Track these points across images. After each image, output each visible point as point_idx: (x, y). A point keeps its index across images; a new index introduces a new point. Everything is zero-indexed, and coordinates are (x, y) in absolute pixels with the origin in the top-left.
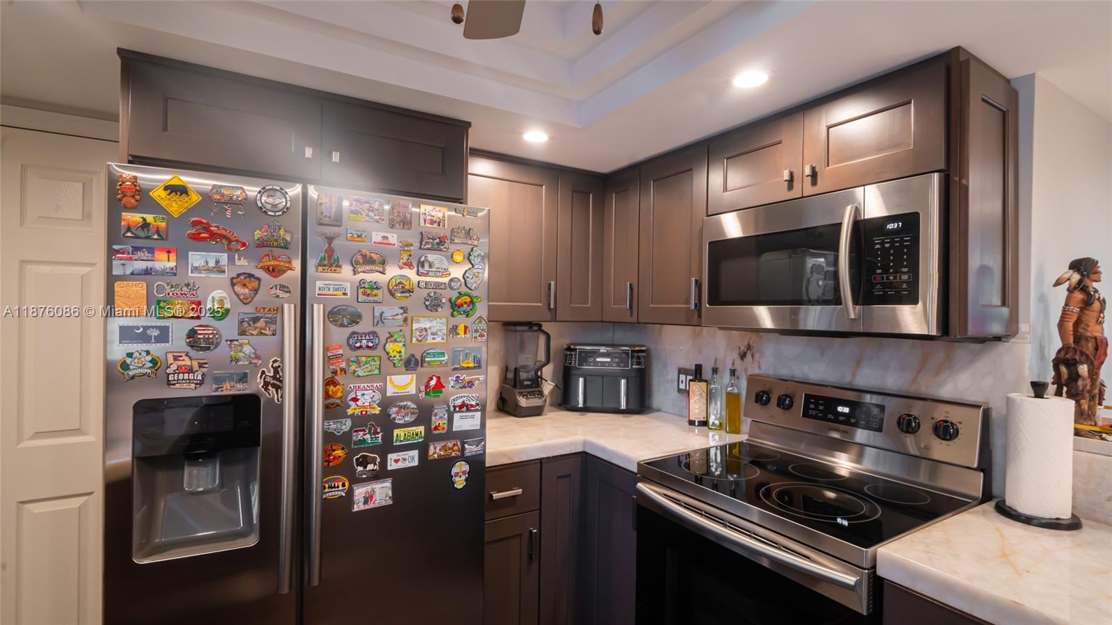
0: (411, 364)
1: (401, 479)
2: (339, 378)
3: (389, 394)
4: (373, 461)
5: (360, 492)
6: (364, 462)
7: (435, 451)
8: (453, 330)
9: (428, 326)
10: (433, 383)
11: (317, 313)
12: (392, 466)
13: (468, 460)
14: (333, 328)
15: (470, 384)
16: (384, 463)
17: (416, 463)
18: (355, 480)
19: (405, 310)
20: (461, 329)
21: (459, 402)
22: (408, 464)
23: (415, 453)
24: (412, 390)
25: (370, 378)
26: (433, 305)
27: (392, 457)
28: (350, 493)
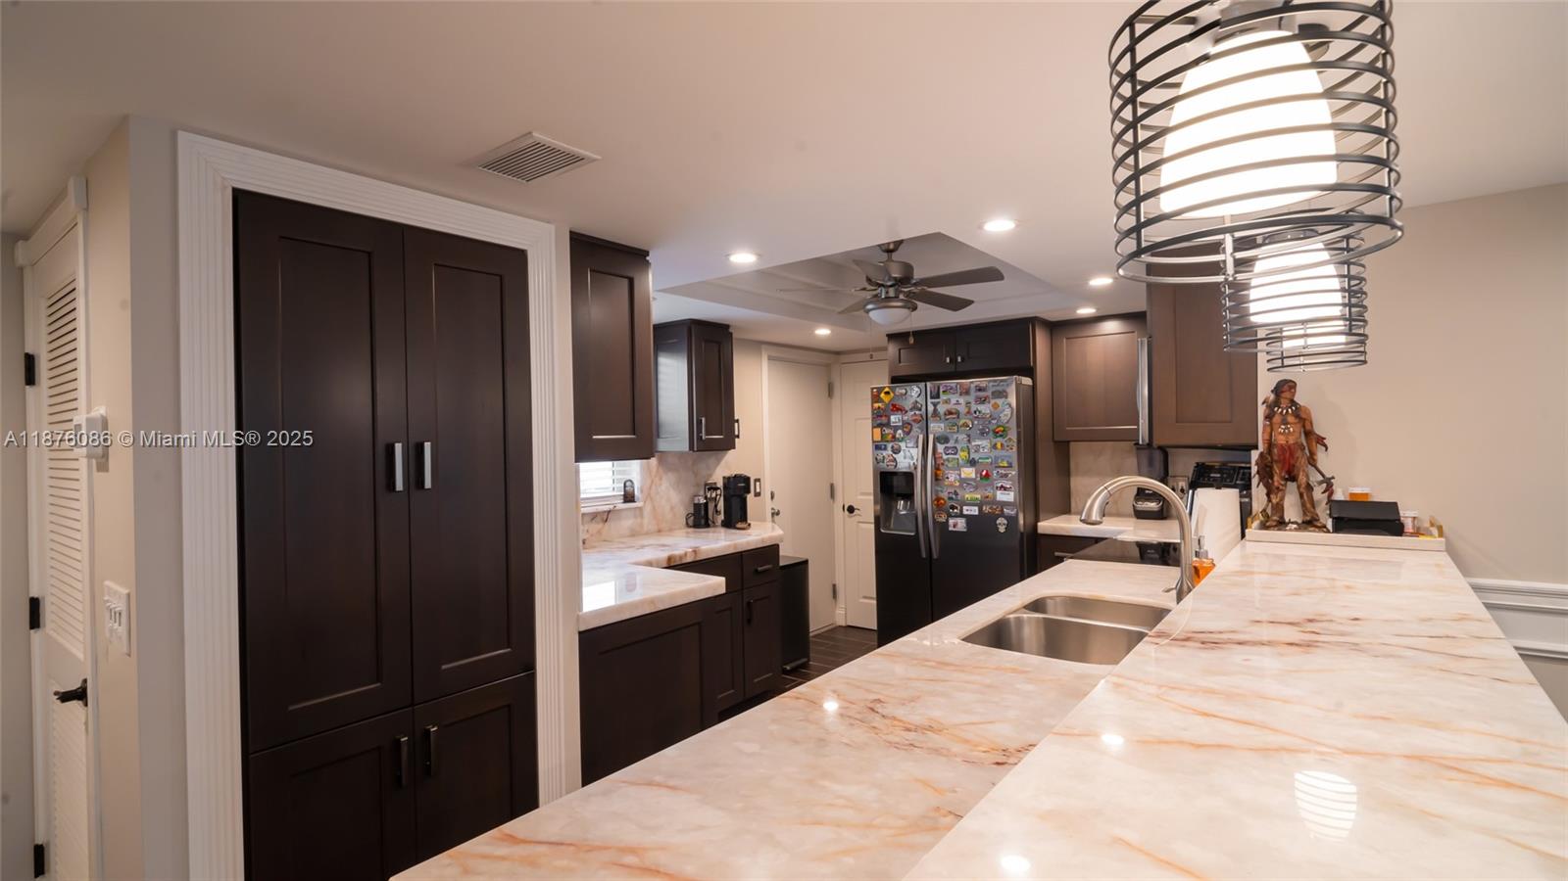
0: (972, 463)
1: (969, 518)
2: (941, 467)
3: (963, 476)
4: (957, 508)
5: (951, 521)
6: (953, 507)
7: (986, 509)
8: (994, 447)
9: (980, 443)
10: (984, 473)
11: (931, 437)
12: (965, 512)
13: (1006, 518)
14: (938, 445)
15: (1006, 475)
16: (961, 510)
17: (977, 513)
18: (950, 516)
19: (969, 436)
20: (999, 446)
21: (999, 485)
22: (972, 513)
23: (976, 508)
24: (973, 476)
25: (953, 469)
26: (983, 433)
27: (965, 508)
28: (947, 521)
